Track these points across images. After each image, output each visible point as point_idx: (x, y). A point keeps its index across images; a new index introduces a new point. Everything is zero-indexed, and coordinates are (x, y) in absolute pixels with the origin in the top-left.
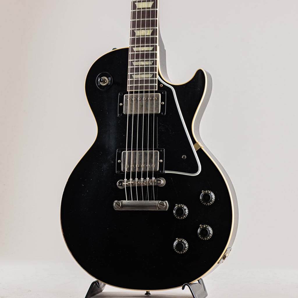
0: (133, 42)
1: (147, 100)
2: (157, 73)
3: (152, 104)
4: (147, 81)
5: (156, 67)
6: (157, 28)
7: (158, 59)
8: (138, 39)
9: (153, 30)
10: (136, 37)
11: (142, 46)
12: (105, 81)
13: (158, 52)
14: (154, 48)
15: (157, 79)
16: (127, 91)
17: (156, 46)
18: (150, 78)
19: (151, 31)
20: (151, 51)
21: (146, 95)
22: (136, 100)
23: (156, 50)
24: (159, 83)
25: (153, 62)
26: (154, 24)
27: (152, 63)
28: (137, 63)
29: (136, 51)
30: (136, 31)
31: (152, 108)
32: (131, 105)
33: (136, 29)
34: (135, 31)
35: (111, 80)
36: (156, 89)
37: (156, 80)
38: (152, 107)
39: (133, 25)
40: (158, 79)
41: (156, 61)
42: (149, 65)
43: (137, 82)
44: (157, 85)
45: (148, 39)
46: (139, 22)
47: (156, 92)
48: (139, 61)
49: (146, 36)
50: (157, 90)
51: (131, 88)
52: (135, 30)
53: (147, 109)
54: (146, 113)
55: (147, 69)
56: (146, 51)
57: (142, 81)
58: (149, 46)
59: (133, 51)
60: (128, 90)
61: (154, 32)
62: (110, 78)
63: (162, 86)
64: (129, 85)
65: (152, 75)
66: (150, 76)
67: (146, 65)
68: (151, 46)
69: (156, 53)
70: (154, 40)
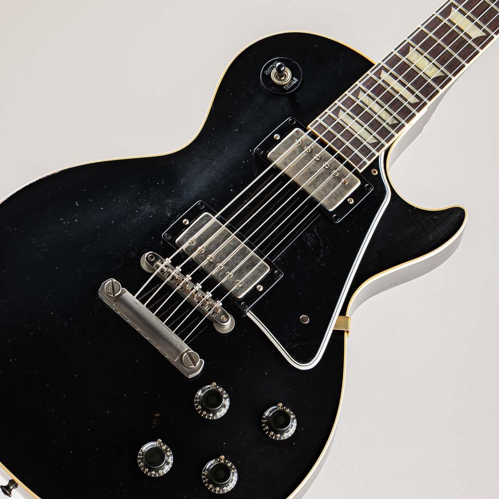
0: (393, 61)
1: (328, 171)
2: (387, 146)
3: (331, 186)
4: (357, 143)
5: (393, 136)
6: (454, 79)
7: (408, 127)
8: (405, 66)
9: (443, 75)
10: (404, 59)
11: (400, 82)
12: (282, 78)
13: (419, 116)
14: (417, 104)
15: (377, 154)
16: (309, 126)
17: (425, 104)
18: (367, 142)
19: (438, 73)
20: (409, 103)
21: (335, 162)
22: (311, 154)
23: (419, 111)
24: (375, 164)
25: (395, 122)
26: (455, 67)
27: (394, 123)
28: (367, 100)
29: (383, 81)
30: (412, 50)
31: (325, 191)
32: (294, 154)
33: (417, 47)
34: (411, 48)
35: (296, 85)
36: (360, 168)
37: (374, 155)
38: (327, 190)
39: (419, 37)
40: (378, 158)
41: (403, 126)
42: (385, 121)
43: (339, 127)
44: (369, 163)
45: (422, 81)
46: (431, 41)
47: (356, 173)
48: (374, 99)
49: (424, 73)
50: (361, 171)
51: (321, 128)
52: (414, 47)
53: (314, 184)
54: (308, 190)
55: (375, 125)
56: (401, 96)
57: (348, 135)
58: (413, 93)
59: (378, 74)
60: (311, 126)
61: (442, 80)
62: (296, 80)
63: (375, 172)
64: (319, 120)
65: (375, 141)
66: (370, 139)
67: (379, 116)
68: (417, 96)
69: (414, 115)
70: (429, 92)
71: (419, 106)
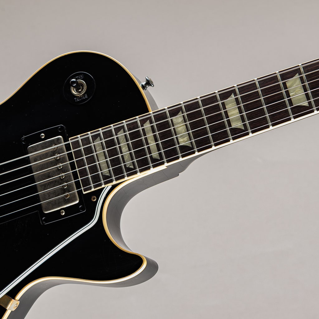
0: (160, 116)
1: (61, 181)
2: (115, 183)
3: (56, 193)
4: (94, 169)
5: (123, 177)
6: (197, 154)
7: (139, 176)
8: (166, 125)
9: (191, 146)
10: (169, 119)
11: (155, 136)
12: (80, 90)
13: (153, 171)
14: (157, 160)
15: (103, 186)
17: (163, 163)
18: (102, 173)
19: (188, 143)
20: (151, 157)
21: (70, 176)
22: (57, 161)
23: (154, 166)
24: (98, 193)
25: (132, 167)
26: (203, 144)
27: (130, 167)
28: (122, 140)
29: (143, 130)
30: (180, 115)
31: (49, 196)
32: (46, 155)
33: (185, 114)
34: (181, 113)
35: (86, 99)
36: (85, 190)
37: (101, 185)
38: (51, 196)
39: (192, 106)
40: (103, 188)
41: (136, 173)
42: (124, 162)
43: (89, 151)
44: (93, 190)
45: (172, 143)
46: (199, 114)
47: (80, 193)
48: (127, 141)
49: (177, 138)
50: (84, 193)
51: (76, 144)
52: (183, 113)
53: (45, 186)
54: (39, 188)
55: (116, 162)
56: (149, 148)
57: (91, 160)
58: (159, 149)
59: (143, 122)
60: (71, 140)
61: (186, 150)
62: (86, 97)
63: (94, 199)
64: (79, 137)
65: (108, 174)
66: (105, 171)
67: (122, 156)
68: (160, 154)
69: (149, 168)
70: (171, 155)
71: (157, 162)
